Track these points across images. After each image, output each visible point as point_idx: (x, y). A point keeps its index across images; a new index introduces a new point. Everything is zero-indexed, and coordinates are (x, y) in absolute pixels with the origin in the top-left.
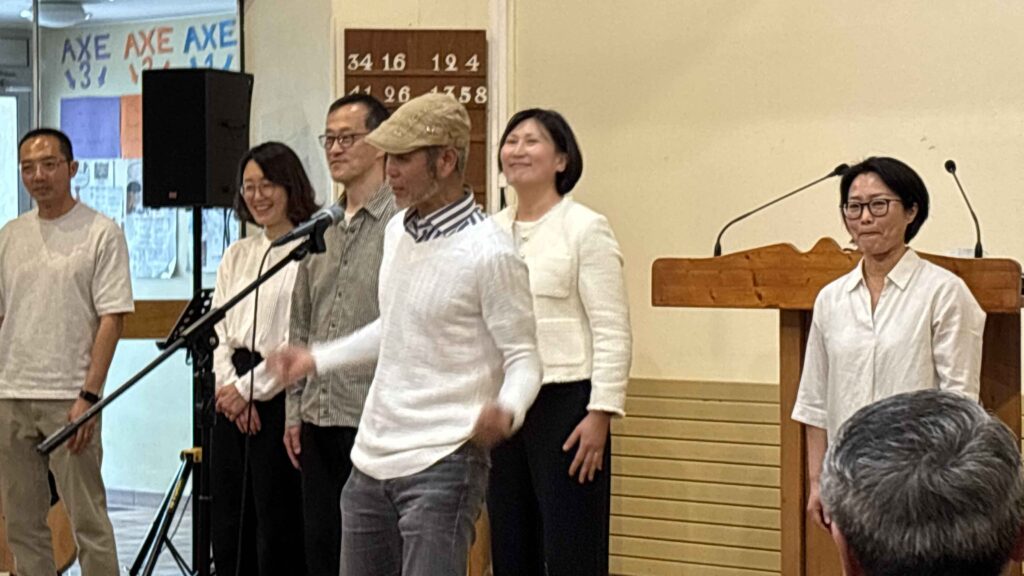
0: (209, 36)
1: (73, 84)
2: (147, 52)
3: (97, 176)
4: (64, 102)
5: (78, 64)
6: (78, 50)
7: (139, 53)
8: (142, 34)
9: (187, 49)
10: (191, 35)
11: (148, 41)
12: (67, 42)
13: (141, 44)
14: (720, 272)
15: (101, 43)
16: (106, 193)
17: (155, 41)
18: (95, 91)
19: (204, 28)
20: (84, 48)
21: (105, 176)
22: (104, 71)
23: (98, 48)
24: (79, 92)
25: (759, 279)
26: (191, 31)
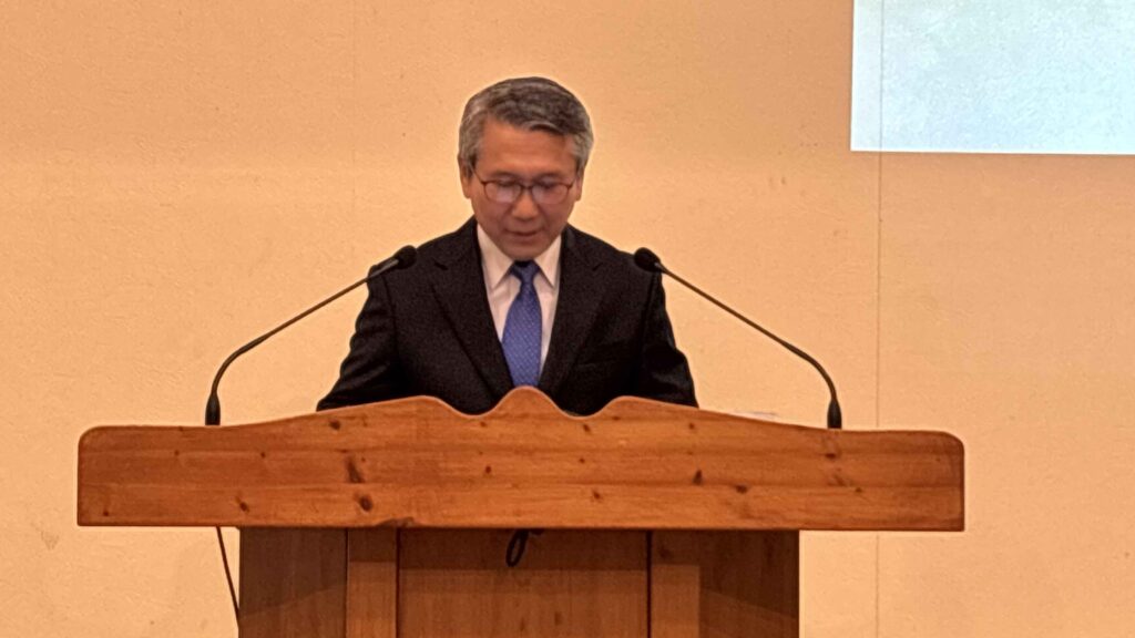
14: (263, 455)
25: (363, 468)
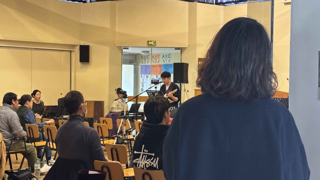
0: (166, 56)
1: (143, 63)
2: (156, 58)
3: (147, 77)
4: (141, 66)
5: (144, 60)
6: (144, 58)
7: (154, 58)
8: (155, 55)
9: (163, 58)
10: (163, 56)
11: (156, 57)
12: (142, 56)
13: (155, 57)
15: (148, 57)
16: (148, 80)
17: (157, 57)
18: (146, 64)
19: (165, 55)
20: (145, 57)
21: (148, 77)
22: (148, 61)
23: (147, 57)
24: (144, 64)
26: (163, 55)
